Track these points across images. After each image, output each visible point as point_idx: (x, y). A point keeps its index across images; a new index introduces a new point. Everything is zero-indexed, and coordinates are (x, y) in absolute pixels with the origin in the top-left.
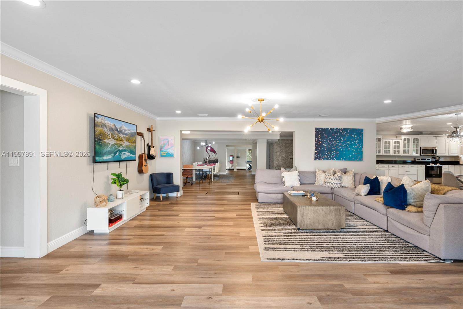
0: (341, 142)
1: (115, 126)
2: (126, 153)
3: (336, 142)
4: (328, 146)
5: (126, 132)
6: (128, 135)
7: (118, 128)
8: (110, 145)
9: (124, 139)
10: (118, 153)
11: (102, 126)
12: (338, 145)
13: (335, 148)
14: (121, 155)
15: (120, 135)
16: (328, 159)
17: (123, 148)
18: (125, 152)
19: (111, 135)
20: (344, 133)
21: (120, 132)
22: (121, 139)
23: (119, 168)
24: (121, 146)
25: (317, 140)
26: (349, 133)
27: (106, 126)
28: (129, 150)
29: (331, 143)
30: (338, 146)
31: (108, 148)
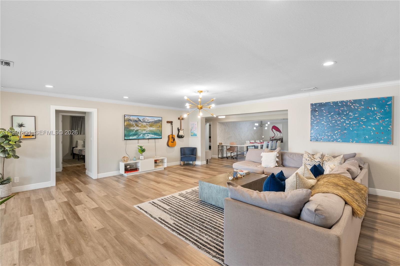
0: (350, 119)
1: (138, 119)
2: (150, 135)
3: (342, 118)
4: (329, 124)
5: (149, 121)
6: (151, 123)
7: (141, 119)
8: (135, 131)
9: (147, 126)
10: (141, 135)
11: (128, 121)
12: (345, 122)
13: (340, 126)
14: (145, 136)
15: (143, 124)
16: (329, 141)
17: (147, 132)
18: (148, 135)
19: (135, 125)
20: (354, 106)
21: (143, 122)
22: (145, 126)
23: (148, 143)
24: (144, 130)
25: (313, 118)
26: (363, 106)
27: (131, 120)
28: (152, 133)
29: (333, 120)
30: (345, 124)
31: (133, 132)
